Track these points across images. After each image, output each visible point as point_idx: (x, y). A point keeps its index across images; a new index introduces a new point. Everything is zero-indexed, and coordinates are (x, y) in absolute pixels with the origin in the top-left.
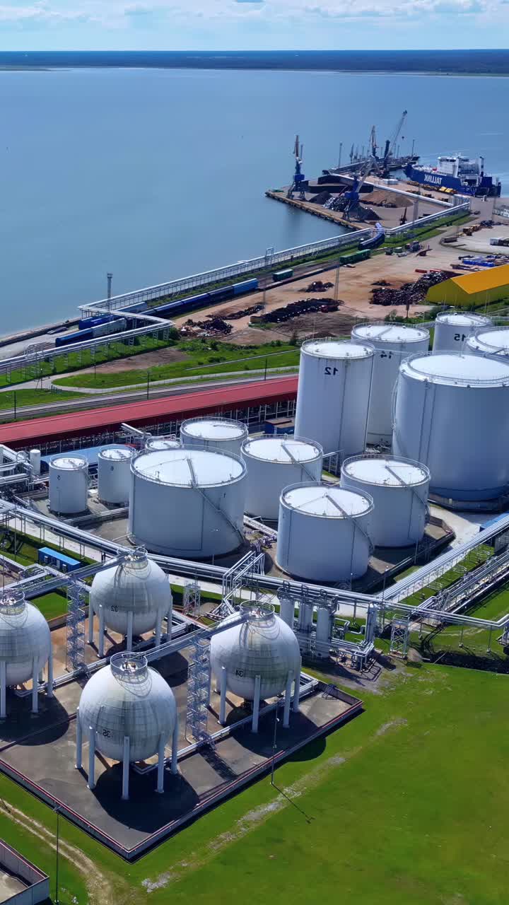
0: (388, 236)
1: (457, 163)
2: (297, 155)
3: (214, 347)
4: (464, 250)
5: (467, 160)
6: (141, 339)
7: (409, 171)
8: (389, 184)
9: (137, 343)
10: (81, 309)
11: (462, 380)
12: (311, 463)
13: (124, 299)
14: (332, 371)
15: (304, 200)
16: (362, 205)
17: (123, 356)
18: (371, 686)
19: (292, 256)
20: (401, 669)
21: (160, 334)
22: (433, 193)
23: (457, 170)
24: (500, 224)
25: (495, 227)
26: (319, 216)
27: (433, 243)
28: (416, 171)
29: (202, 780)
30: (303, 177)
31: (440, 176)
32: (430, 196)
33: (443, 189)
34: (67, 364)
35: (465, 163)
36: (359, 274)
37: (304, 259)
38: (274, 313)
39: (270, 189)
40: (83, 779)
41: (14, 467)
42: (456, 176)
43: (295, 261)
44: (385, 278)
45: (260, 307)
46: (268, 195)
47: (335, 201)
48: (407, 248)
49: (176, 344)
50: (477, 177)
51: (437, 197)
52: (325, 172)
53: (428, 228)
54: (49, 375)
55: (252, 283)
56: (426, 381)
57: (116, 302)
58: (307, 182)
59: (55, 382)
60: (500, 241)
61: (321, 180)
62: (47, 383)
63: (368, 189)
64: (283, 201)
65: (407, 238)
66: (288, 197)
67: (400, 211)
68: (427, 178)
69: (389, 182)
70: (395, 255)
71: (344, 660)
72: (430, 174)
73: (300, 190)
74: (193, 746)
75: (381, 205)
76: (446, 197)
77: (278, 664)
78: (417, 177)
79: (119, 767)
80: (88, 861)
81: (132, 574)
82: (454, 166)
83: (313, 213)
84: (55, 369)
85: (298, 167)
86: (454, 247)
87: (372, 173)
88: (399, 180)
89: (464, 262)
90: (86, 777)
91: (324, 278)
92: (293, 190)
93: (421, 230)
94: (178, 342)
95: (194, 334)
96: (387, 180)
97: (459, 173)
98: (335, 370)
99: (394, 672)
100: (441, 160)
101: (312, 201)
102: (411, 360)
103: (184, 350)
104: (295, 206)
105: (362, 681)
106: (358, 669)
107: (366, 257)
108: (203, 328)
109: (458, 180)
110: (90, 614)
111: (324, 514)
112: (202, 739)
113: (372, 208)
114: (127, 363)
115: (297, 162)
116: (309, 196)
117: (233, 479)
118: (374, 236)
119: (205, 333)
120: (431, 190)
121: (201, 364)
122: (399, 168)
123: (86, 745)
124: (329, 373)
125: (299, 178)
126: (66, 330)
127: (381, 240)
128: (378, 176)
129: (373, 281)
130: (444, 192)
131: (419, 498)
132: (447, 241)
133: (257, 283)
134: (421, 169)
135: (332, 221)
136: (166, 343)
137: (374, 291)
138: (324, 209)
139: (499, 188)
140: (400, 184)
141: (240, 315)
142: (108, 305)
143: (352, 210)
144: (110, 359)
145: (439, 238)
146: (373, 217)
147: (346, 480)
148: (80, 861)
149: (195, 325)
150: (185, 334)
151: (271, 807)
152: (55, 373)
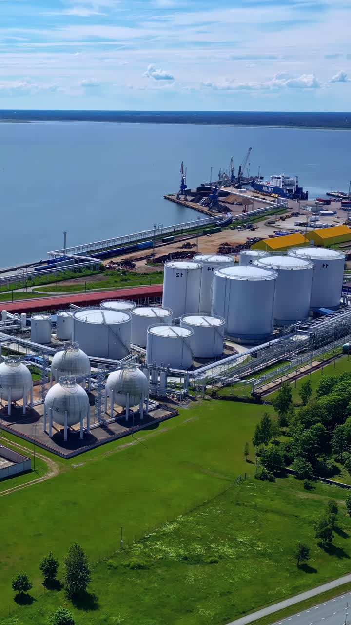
0: (234, 221)
1: (281, 180)
2: (182, 173)
3: (124, 274)
4: (279, 228)
5: (288, 178)
6: (83, 270)
7: (253, 185)
8: (241, 192)
9: (80, 272)
10: (49, 254)
11: (244, 277)
12: (166, 317)
13: (74, 249)
14: (180, 275)
15: (187, 200)
16: (220, 203)
17: (72, 278)
18: (184, 407)
19: (175, 230)
20: (200, 401)
21: (94, 267)
22: (266, 198)
23: (282, 184)
24: (303, 214)
25: (300, 216)
26: (195, 209)
27: (261, 224)
28: (257, 184)
29: (101, 435)
30: (185, 187)
31: (272, 187)
32: (264, 199)
33: (273, 195)
34: (41, 281)
35: (287, 180)
36: (213, 239)
37: (182, 232)
38: (160, 257)
39: (167, 194)
40: (47, 435)
41: (12, 322)
42: (281, 188)
43: (176, 233)
44: (228, 242)
45: (153, 255)
46: (165, 198)
47: (205, 200)
48: (244, 226)
49: (102, 273)
50: (294, 188)
51: (268, 199)
52: (202, 185)
53: (259, 216)
54: (31, 286)
55: (149, 243)
56: (226, 277)
57: (69, 251)
58: (190, 190)
59: (35, 289)
60: (300, 223)
61: (198, 189)
62: (29, 290)
63: (226, 194)
64: (174, 201)
65: (246, 221)
66: (177, 198)
67: (242, 208)
68: (264, 189)
69: (240, 191)
70: (236, 230)
71: (173, 398)
72: (265, 186)
73: (185, 195)
74: (97, 424)
75: (233, 203)
76: (274, 199)
77: (138, 388)
78: (258, 188)
79: (62, 431)
80: (49, 459)
81: (71, 353)
82: (280, 181)
83: (191, 208)
84: (34, 283)
85: (183, 181)
86: (273, 226)
87: (232, 186)
88: (247, 190)
89: (276, 234)
90: (48, 434)
91: (192, 242)
92: (180, 195)
93: (254, 217)
94: (104, 272)
95: (114, 268)
96: (239, 190)
97: (283, 185)
98: (182, 274)
99: (197, 402)
100: (272, 178)
101: (192, 201)
102: (220, 269)
103: (107, 275)
104: (181, 204)
105: (180, 405)
106: (179, 401)
107: (219, 231)
108: (118, 265)
109: (282, 190)
110: (51, 380)
111: (168, 336)
112: (101, 422)
113: (228, 205)
114: (75, 282)
115: (182, 178)
116: (190, 198)
117: (124, 321)
118: (225, 220)
119: (120, 268)
120: (266, 196)
121: (116, 282)
122: (248, 183)
123: (48, 425)
124: (179, 276)
125: (183, 187)
126: (40, 265)
127: (230, 222)
128: (235, 187)
129: (220, 243)
130: (273, 197)
131: (218, 333)
132: (269, 223)
133: (152, 243)
134: (261, 183)
135: (202, 212)
136: (97, 272)
137: (220, 248)
138: (198, 206)
139: (307, 194)
140: (247, 192)
141: (141, 259)
142: (64, 252)
143: (214, 205)
144: (65, 279)
145: (265, 222)
146: (227, 210)
147: (183, 324)
148: (45, 459)
149: (114, 263)
150: (108, 268)
151: (131, 444)
152: (34, 285)
